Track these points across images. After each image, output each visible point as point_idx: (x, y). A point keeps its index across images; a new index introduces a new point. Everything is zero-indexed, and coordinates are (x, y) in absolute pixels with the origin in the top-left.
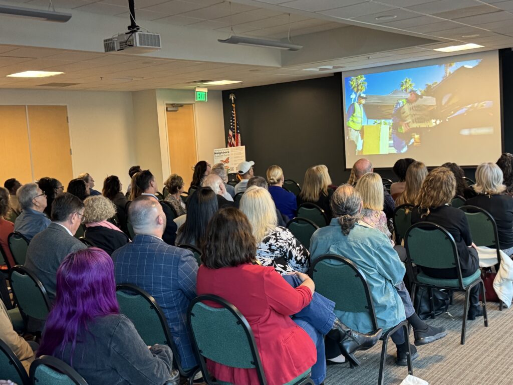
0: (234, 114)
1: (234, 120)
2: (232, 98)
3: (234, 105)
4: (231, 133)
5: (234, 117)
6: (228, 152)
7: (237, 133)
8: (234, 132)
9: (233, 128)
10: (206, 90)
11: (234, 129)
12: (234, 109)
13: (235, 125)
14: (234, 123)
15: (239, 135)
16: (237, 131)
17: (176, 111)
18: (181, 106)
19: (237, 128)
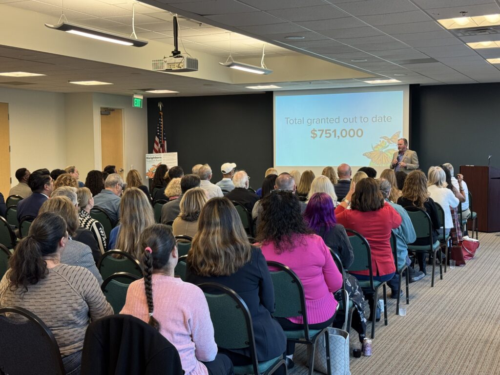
0: (161, 121)
1: (161, 127)
2: (160, 106)
3: (162, 114)
4: (157, 139)
5: (161, 124)
6: (161, 158)
7: (164, 140)
8: (160, 139)
9: (159, 135)
10: (142, 98)
11: (161, 136)
12: (162, 117)
13: (162, 132)
14: (161, 130)
15: (166, 142)
16: (163, 138)
17: (107, 115)
18: (113, 110)
19: (164, 135)
